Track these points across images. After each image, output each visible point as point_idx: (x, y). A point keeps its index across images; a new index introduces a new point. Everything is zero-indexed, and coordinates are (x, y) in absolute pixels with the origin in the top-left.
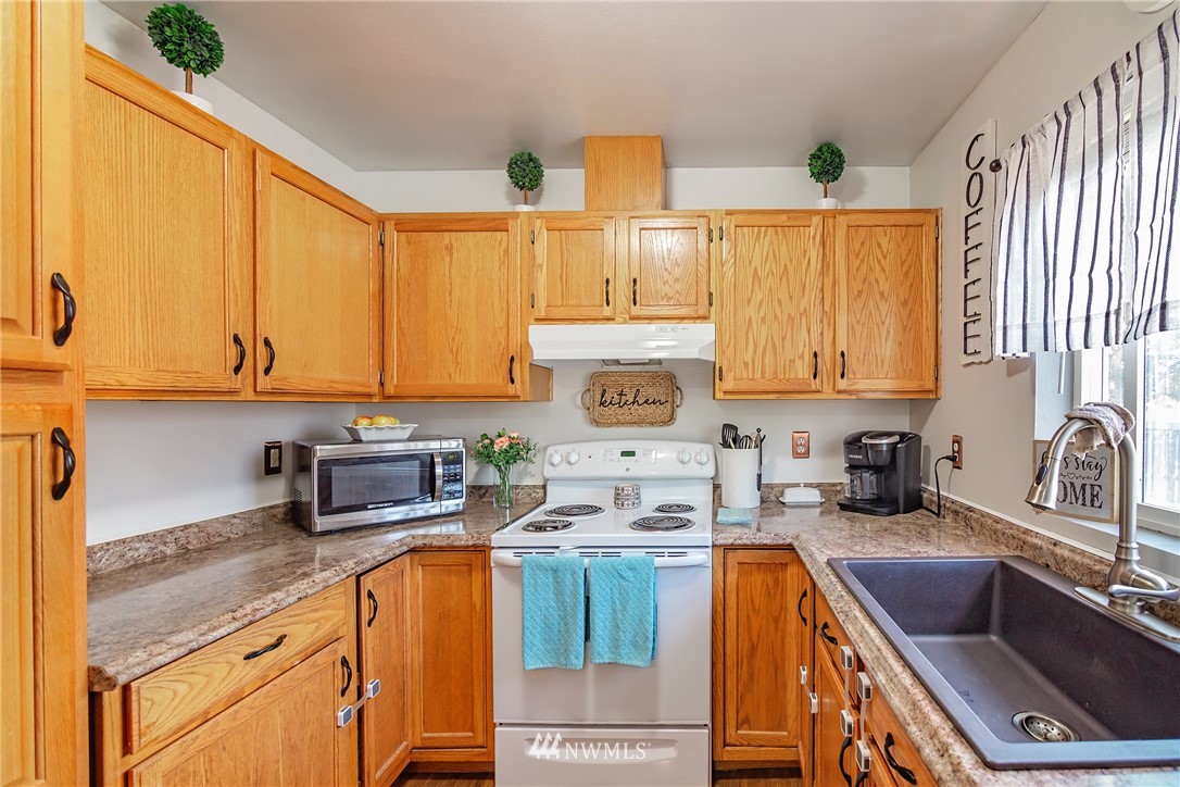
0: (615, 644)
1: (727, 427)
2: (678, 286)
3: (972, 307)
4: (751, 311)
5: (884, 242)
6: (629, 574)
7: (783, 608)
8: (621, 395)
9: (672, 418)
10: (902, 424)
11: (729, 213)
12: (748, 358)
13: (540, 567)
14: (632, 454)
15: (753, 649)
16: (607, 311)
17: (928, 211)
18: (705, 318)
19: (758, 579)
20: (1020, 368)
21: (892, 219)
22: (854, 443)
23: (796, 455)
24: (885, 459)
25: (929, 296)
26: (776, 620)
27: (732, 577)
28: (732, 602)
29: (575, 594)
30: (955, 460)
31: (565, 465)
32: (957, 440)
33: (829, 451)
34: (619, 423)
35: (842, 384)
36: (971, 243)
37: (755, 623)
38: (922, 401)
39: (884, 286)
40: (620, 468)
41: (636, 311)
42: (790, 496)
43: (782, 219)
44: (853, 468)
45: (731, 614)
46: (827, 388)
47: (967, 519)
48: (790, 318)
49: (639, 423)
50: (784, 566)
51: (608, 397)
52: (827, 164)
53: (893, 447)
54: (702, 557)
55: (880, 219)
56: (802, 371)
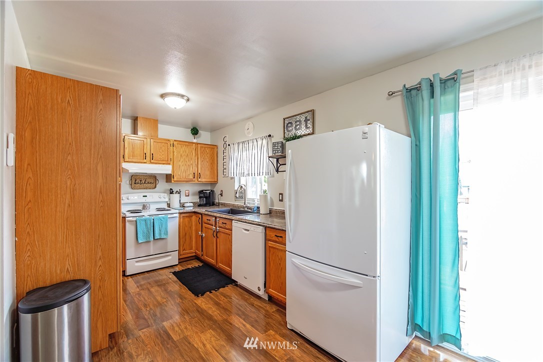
0: (160, 234)
1: (171, 189)
2: (163, 156)
3: (225, 167)
4: (180, 163)
5: (207, 151)
6: (162, 219)
7: (192, 225)
8: (141, 181)
9: (155, 187)
10: (209, 188)
11: (175, 141)
12: (179, 174)
13: (141, 220)
14: (146, 196)
15: (186, 234)
16: (145, 161)
17: (215, 146)
18: (169, 164)
19: (187, 219)
20: (232, 178)
21: (209, 146)
22: (201, 192)
23: (186, 196)
24: (208, 195)
25: (216, 163)
26: (190, 227)
27: (181, 220)
28: (181, 225)
29: (150, 225)
30: (221, 195)
31: (126, 200)
32: (222, 191)
33: (194, 194)
34: (140, 189)
35: (199, 180)
36: (224, 155)
37: (186, 229)
38: (214, 183)
39: (208, 160)
40: (144, 200)
41: (152, 161)
42: (186, 205)
43: (187, 144)
44: (200, 197)
45: (181, 227)
46: (196, 180)
47: (224, 205)
48: (189, 165)
49: (146, 188)
50: (192, 216)
51: (137, 182)
52: (195, 132)
53: (210, 192)
54: (177, 215)
55: (206, 146)
56: (191, 177)
